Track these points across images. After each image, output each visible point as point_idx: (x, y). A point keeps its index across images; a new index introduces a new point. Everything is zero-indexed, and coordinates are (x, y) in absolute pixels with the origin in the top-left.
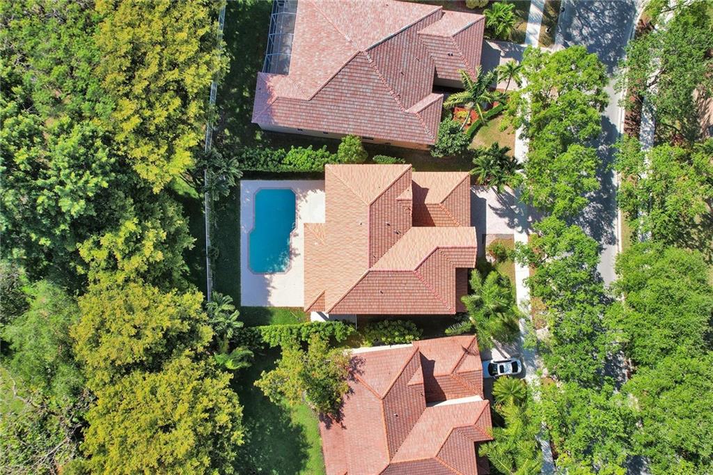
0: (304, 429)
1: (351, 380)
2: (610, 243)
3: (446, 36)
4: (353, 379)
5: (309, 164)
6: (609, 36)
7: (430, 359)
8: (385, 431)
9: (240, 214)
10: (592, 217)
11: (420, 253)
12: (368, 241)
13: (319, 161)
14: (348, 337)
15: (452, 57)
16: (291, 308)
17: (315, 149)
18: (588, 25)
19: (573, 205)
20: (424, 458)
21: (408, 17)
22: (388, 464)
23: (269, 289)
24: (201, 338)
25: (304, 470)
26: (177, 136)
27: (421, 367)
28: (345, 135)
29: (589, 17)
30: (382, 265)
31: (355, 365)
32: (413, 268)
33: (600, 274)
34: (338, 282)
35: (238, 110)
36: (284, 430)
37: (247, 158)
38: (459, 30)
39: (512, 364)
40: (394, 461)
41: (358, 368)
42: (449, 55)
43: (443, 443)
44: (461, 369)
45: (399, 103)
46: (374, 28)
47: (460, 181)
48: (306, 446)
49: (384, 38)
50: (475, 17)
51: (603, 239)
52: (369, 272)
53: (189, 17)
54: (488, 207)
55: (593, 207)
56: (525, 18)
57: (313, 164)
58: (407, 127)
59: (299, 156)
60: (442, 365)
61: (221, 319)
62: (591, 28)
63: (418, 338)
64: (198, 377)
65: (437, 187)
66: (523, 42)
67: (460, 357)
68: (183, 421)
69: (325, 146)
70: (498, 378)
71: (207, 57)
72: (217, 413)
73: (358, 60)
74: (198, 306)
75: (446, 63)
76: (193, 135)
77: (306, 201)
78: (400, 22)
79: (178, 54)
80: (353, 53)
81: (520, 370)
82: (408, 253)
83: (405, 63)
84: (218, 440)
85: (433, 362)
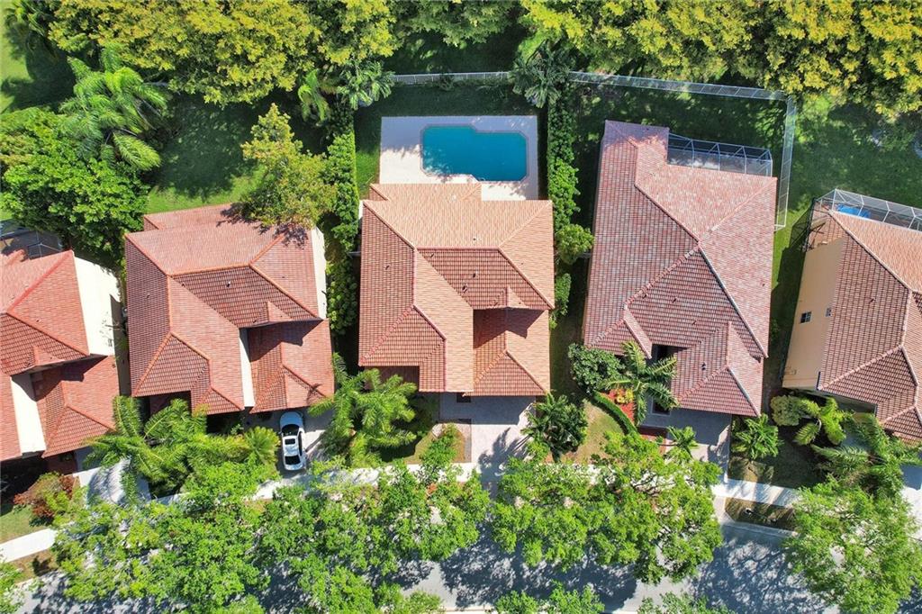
0: (226, 193)
1: (278, 230)
2: (458, 599)
3: (728, 359)
4: (278, 232)
5: (555, 190)
6: (746, 599)
7: (304, 339)
8: (208, 269)
9: (495, 114)
10: (495, 572)
11: (438, 316)
12: (453, 247)
13: (560, 202)
14: (338, 240)
15: (700, 370)
16: (378, 176)
17: (575, 198)
18: (760, 569)
19: (505, 529)
20: (171, 318)
21: (750, 311)
22: (167, 273)
23: (403, 150)
24: (335, 50)
25: (176, 193)
26: (578, 15)
27: (290, 320)
28: (593, 233)
29: (771, 570)
30: (421, 266)
31: (295, 236)
32: (416, 304)
33: (417, 583)
34: (402, 215)
35: (624, 113)
36: (227, 168)
37: (561, 116)
38: (737, 378)
39: (297, 456)
40: (169, 280)
41: (293, 240)
42: (704, 365)
43: (190, 345)
44: (289, 381)
45: (636, 296)
46: (732, 263)
47: (536, 379)
48: (206, 195)
49: (718, 275)
50: (757, 402)
51: (464, 588)
52: (413, 249)
53: (725, 24)
54: (507, 426)
55: (509, 575)
56: (762, 480)
57: (557, 195)
58: (606, 309)
59: (566, 177)
60: (295, 355)
61: (360, 79)
62: (755, 574)
63: (333, 327)
64: (287, 45)
65: (529, 349)
66: (730, 476)
67: (306, 379)
68: (231, 22)
69: (579, 210)
70: (280, 435)
71: (676, 48)
72: (243, 68)
73: (687, 240)
74: (374, 46)
75: (692, 362)
76: (581, 34)
77: (512, 194)
78: (742, 299)
79: (677, 11)
80: (695, 233)
81: (289, 467)
82: (438, 299)
83: (688, 305)
84: (211, 71)
85: (300, 343)
